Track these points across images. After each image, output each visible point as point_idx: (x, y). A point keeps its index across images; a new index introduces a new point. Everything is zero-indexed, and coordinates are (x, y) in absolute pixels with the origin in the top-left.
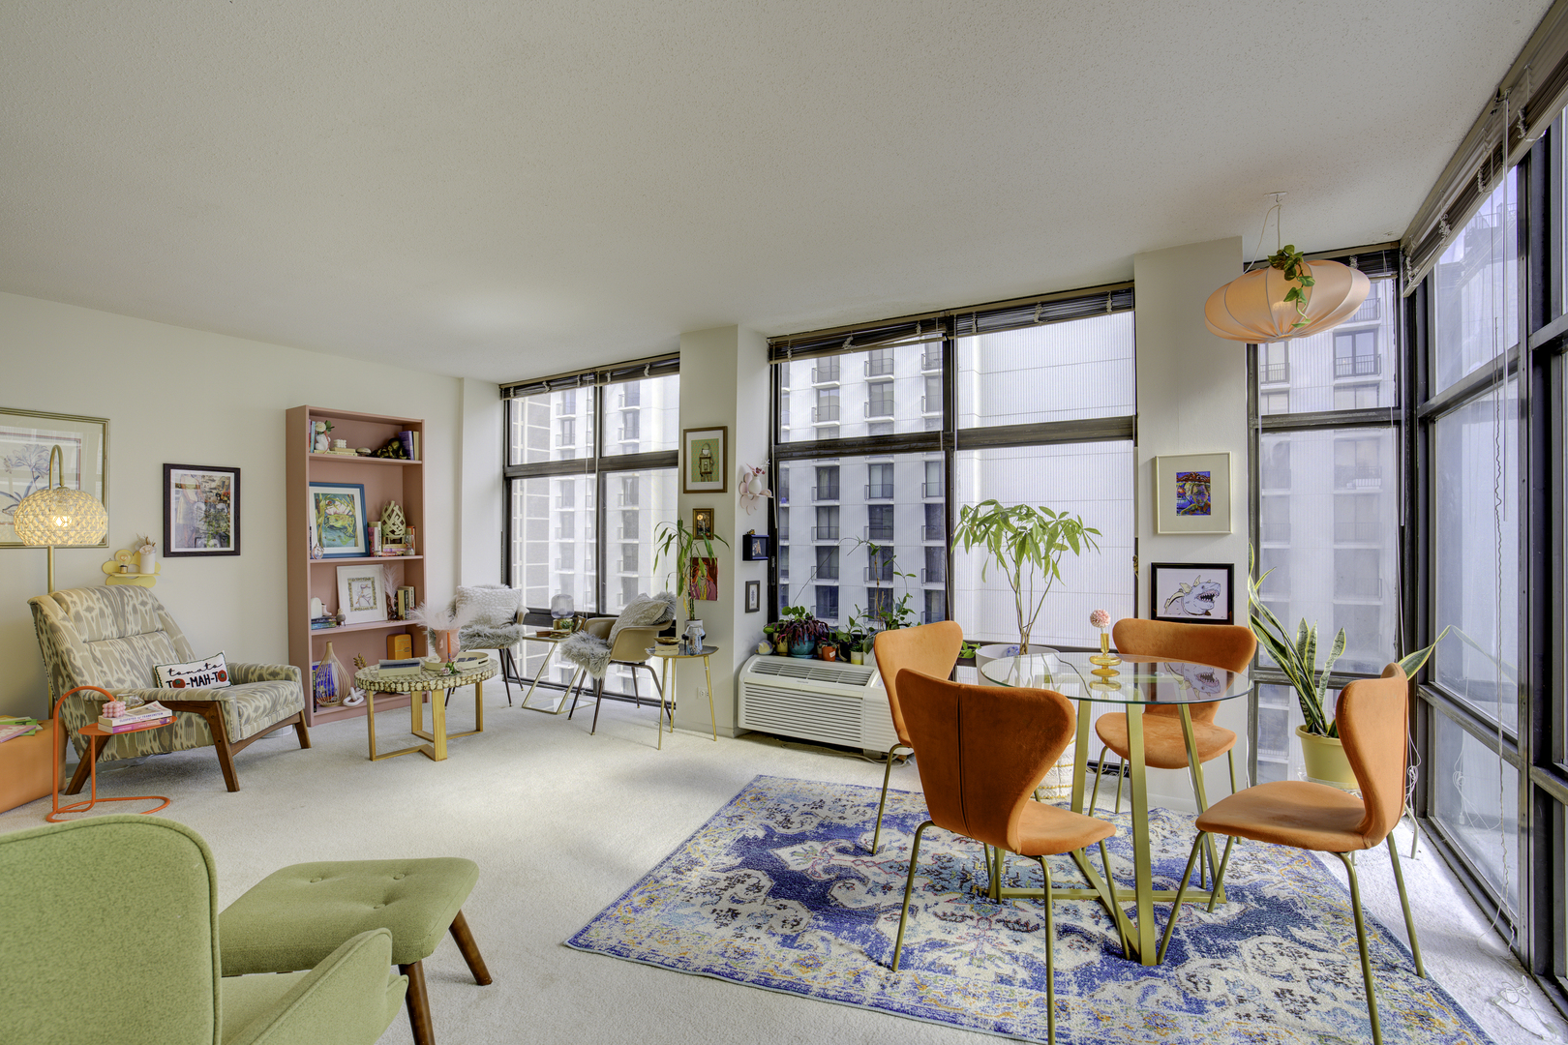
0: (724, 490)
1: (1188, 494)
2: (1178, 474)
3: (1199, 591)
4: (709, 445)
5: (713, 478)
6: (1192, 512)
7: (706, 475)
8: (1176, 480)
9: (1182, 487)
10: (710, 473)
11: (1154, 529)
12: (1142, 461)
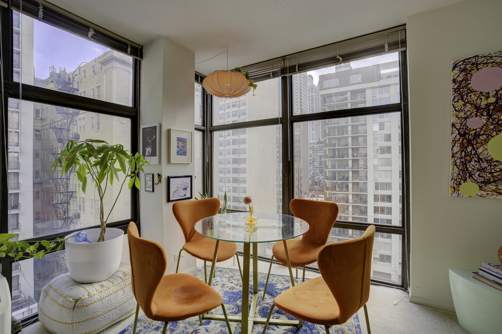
1: (180, 147)
2: (177, 138)
3: (183, 187)
6: (181, 155)
8: (176, 140)
9: (178, 143)
11: (169, 161)
12: (164, 129)
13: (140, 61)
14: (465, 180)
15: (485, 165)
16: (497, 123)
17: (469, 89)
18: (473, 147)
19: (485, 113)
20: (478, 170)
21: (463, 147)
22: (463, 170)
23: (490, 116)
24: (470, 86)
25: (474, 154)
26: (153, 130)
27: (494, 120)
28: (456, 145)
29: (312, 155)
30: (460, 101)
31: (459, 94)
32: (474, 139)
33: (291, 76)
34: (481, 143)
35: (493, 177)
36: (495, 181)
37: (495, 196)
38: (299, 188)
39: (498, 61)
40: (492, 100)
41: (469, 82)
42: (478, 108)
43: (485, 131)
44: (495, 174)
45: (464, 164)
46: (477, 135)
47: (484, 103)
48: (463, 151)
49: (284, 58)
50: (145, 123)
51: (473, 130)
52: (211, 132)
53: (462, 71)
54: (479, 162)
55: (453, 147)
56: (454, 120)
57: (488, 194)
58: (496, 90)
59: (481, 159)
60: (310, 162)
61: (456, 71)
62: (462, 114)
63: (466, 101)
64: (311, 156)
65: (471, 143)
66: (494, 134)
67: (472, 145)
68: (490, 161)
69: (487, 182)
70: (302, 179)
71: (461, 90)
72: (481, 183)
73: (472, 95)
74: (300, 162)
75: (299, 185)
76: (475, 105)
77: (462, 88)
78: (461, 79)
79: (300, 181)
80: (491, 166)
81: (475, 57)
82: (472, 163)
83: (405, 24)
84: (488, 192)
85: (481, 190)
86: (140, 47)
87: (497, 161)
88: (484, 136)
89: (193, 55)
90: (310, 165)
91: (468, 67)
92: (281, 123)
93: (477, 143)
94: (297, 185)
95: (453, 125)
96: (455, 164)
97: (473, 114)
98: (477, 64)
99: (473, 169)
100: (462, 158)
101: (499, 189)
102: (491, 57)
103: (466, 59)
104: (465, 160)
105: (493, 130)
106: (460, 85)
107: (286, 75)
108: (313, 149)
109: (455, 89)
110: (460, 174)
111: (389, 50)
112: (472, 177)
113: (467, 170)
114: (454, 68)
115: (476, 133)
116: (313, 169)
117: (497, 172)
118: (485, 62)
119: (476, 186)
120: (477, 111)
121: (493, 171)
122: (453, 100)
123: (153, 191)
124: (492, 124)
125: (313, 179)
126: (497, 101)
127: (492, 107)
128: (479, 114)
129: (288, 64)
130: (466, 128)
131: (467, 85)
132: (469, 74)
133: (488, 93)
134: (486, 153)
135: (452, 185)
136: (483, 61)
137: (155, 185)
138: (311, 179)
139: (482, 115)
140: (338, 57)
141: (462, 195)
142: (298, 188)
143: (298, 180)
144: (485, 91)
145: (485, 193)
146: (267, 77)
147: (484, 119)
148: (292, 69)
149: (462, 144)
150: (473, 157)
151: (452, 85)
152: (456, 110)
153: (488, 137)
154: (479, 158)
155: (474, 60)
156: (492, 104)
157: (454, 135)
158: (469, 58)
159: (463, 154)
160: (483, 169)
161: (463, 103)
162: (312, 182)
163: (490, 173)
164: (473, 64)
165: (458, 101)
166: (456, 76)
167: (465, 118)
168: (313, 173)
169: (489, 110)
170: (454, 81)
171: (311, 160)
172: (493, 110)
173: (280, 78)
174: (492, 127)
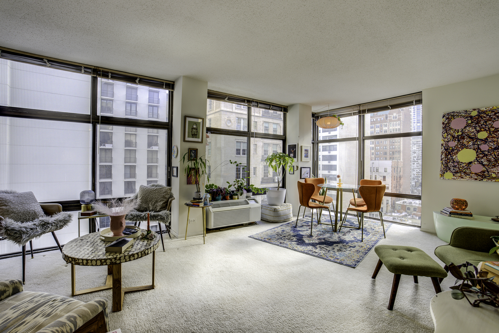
0: (202, 142)
3: (306, 172)
4: (196, 124)
5: (197, 137)
6: (306, 157)
7: (195, 135)
9: (305, 152)
10: (196, 135)
11: (301, 160)
12: (299, 146)
13: (286, 113)
14: (447, 171)
15: (456, 164)
16: (462, 144)
17: (450, 128)
18: (451, 156)
19: (457, 140)
20: (453, 167)
21: (446, 156)
22: (446, 167)
23: (459, 141)
24: (450, 126)
25: (451, 159)
26: (294, 146)
27: (461, 143)
28: (443, 154)
29: (417, 152)
30: (446, 133)
31: (445, 130)
32: (451, 151)
33: (364, 115)
34: (455, 154)
35: (459, 170)
36: (460, 172)
37: (460, 179)
38: (398, 188)
39: (463, 115)
40: (460, 133)
41: (450, 124)
42: (453, 137)
43: (456, 148)
44: (460, 169)
45: (447, 164)
46: (453, 150)
47: (456, 135)
48: (446, 157)
49: (359, 105)
50: (289, 142)
51: (451, 147)
52: (317, 144)
53: (447, 119)
54: (453, 163)
55: (442, 155)
56: (443, 142)
57: (457, 178)
58: (462, 129)
59: (454, 161)
60: (413, 159)
61: (444, 119)
62: (446, 140)
63: (448, 133)
64: (414, 153)
65: (450, 154)
66: (461, 149)
67: (451, 154)
68: (458, 162)
69: (457, 172)
70: (402, 179)
71: (446, 128)
72: (454, 172)
73: (451, 130)
74: (399, 160)
75: (398, 185)
76: (452, 136)
77: (447, 127)
78: (446, 123)
79: (398, 180)
80: (459, 164)
81: (453, 112)
82: (450, 163)
83: (422, 92)
84: (457, 177)
85: (454, 176)
86: (286, 107)
87: (462, 163)
88: (456, 150)
89: (311, 107)
90: (413, 162)
91: (450, 117)
92: (357, 140)
93: (453, 154)
94: (395, 185)
95: (442, 145)
96: (442, 163)
97: (451, 140)
98: (454, 116)
99: (451, 166)
100: (446, 160)
101: (462, 176)
102: (460, 113)
103: (449, 113)
104: (447, 161)
105: (460, 147)
106: (446, 126)
107: (360, 115)
108: (417, 144)
109: (444, 127)
110: (444, 168)
111: (416, 104)
112: (450, 170)
113: (448, 166)
114: (443, 117)
115: (452, 149)
116: (417, 167)
117: (461, 167)
118: (457, 115)
119: (451, 174)
120: (453, 139)
121: (459, 167)
122: (442, 133)
123: (294, 174)
124: (460, 145)
125: (417, 179)
126: (462, 134)
127: (460, 137)
128: (454, 140)
129: (362, 109)
130: (448, 147)
131: (449, 126)
132: (450, 120)
133: (458, 130)
134: (457, 158)
135: (441, 173)
136: (457, 114)
137: (294, 171)
138: (414, 179)
139: (455, 140)
140: (389, 106)
141: (445, 178)
142: (396, 188)
143: (397, 180)
144: (457, 129)
145: (455, 178)
146: (350, 115)
147: (456, 143)
148: (364, 112)
149: (446, 154)
150: (451, 160)
151: (442, 126)
152: (443, 138)
153: (458, 151)
154: (453, 161)
155: (452, 114)
156: (460, 135)
157: (442, 150)
158: (451, 113)
159: (446, 159)
160: (455, 166)
161: (447, 134)
162: (416, 182)
163: (458, 168)
164: (452, 116)
165: (444, 133)
166: (444, 121)
167: (448, 142)
168: (416, 172)
169: (459, 138)
170: (443, 123)
171: (415, 157)
172: (460, 138)
173: (358, 116)
174: (460, 146)
